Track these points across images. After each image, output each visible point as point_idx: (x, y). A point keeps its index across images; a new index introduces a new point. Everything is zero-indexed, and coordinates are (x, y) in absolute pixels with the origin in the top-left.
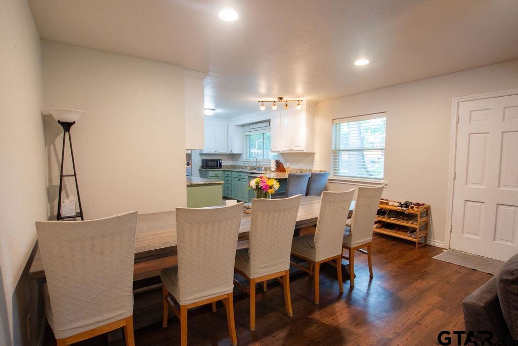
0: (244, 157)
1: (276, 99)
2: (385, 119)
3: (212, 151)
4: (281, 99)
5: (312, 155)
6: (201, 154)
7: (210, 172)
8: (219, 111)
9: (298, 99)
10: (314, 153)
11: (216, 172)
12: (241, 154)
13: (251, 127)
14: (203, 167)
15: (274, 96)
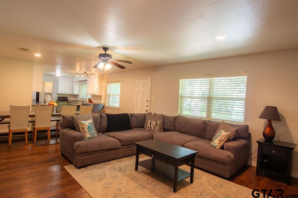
0: (80, 96)
1: (83, 73)
2: (120, 84)
3: (63, 93)
4: (85, 73)
5: (101, 96)
6: (57, 94)
7: (60, 103)
8: (63, 74)
9: (92, 73)
10: (102, 96)
11: (64, 103)
12: (78, 95)
13: (83, 82)
14: (58, 100)
15: (82, 71)
